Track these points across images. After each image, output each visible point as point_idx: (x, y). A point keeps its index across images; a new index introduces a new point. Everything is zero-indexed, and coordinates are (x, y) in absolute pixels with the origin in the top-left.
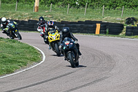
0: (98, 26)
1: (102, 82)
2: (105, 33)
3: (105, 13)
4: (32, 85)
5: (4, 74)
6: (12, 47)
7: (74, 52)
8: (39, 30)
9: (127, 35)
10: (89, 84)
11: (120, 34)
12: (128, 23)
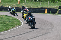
0: (46, 10)
1: (48, 34)
2: (49, 13)
3: (49, 4)
4: (17, 36)
5: (5, 31)
6: (8, 19)
7: (33, 22)
8: (22, 12)
9: (59, 13)
10: (42, 35)
11: (56, 14)
12: (59, 8)
